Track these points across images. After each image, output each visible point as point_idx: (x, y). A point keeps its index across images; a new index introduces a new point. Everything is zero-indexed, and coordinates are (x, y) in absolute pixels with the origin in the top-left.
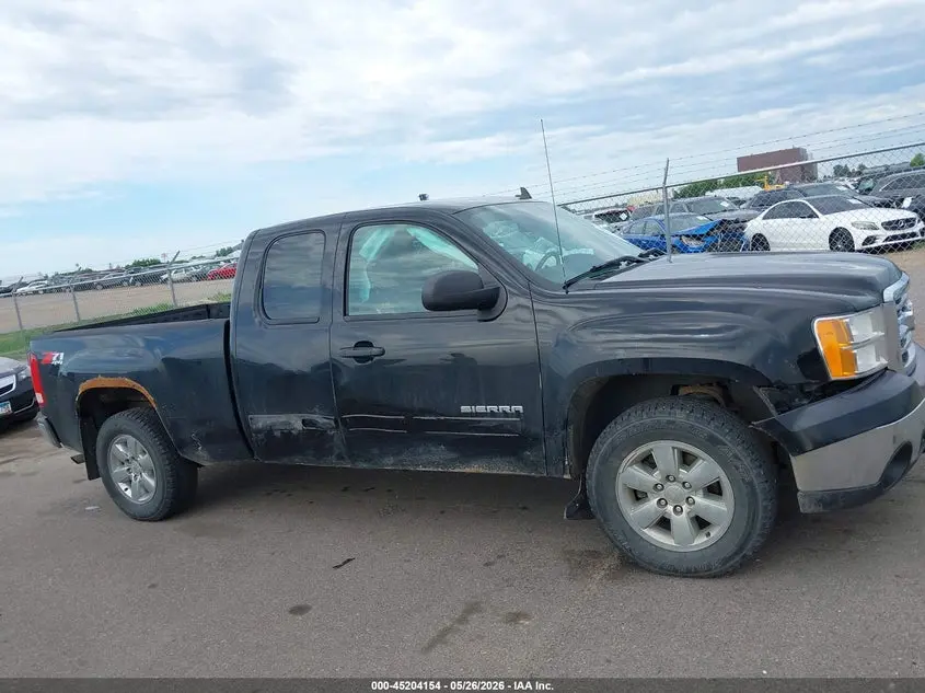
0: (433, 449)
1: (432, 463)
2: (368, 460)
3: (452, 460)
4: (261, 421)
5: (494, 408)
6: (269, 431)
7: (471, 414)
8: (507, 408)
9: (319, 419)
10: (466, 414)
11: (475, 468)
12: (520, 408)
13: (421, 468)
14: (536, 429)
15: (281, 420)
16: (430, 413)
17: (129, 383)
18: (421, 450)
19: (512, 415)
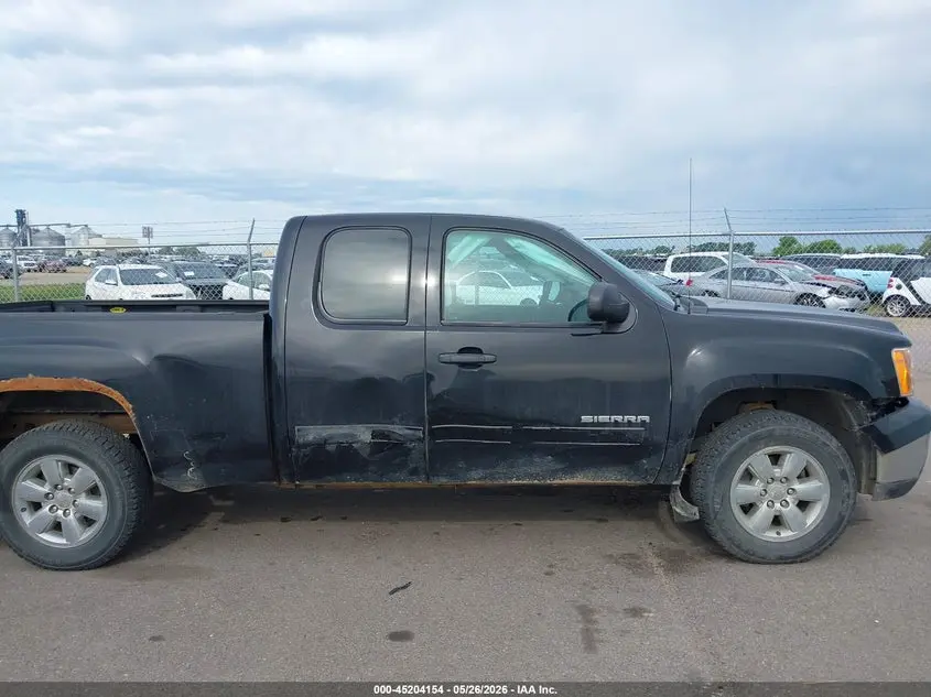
0: (537, 460)
1: (531, 476)
2: (451, 475)
3: (557, 471)
4: (311, 433)
5: (619, 418)
6: (320, 446)
7: (593, 424)
8: (633, 418)
9: (399, 430)
10: (586, 424)
11: (580, 479)
12: (647, 418)
13: (514, 481)
14: (660, 438)
15: (341, 431)
16: (545, 423)
17: (94, 386)
18: (521, 461)
19: (636, 425)
